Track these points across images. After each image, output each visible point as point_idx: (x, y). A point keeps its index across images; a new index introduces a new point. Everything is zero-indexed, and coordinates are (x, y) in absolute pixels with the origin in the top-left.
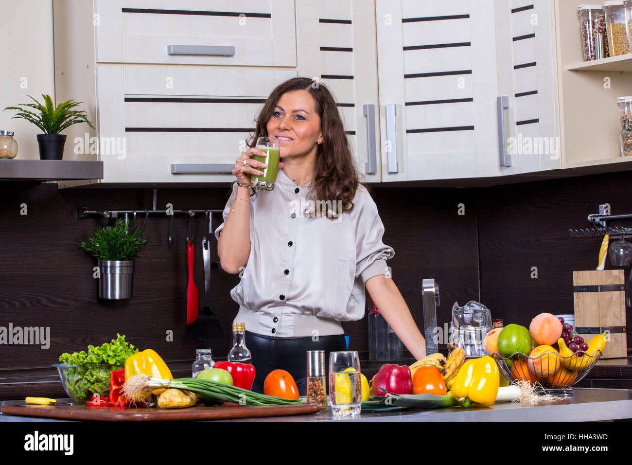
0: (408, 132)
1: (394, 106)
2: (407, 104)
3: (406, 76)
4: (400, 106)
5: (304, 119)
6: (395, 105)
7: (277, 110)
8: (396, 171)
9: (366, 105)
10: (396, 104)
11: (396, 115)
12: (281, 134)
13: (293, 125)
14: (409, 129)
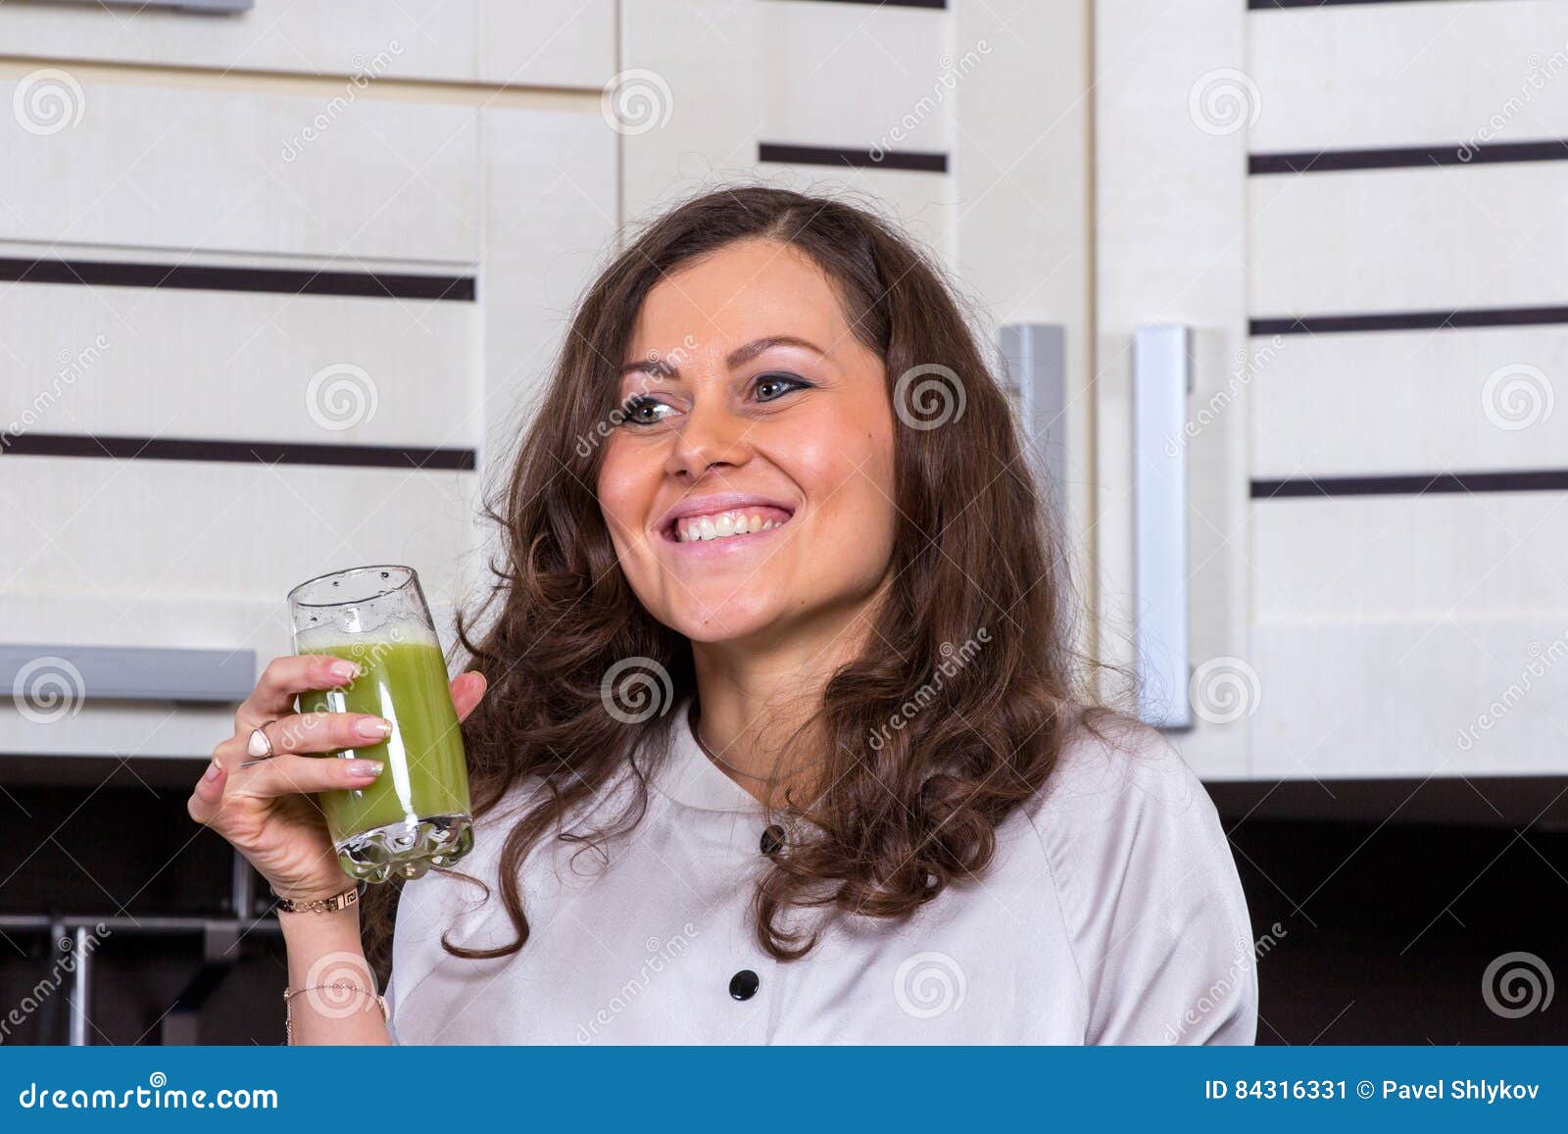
0: (1260, 489)
1: (1178, 340)
2: (1259, 328)
3: (1260, 165)
4: (1219, 338)
5: (800, 384)
6: (1189, 335)
7: (638, 385)
8: (1178, 715)
9: (1018, 328)
10: (1195, 322)
11: (1189, 389)
12: (698, 499)
13: (751, 434)
14: (1266, 471)
